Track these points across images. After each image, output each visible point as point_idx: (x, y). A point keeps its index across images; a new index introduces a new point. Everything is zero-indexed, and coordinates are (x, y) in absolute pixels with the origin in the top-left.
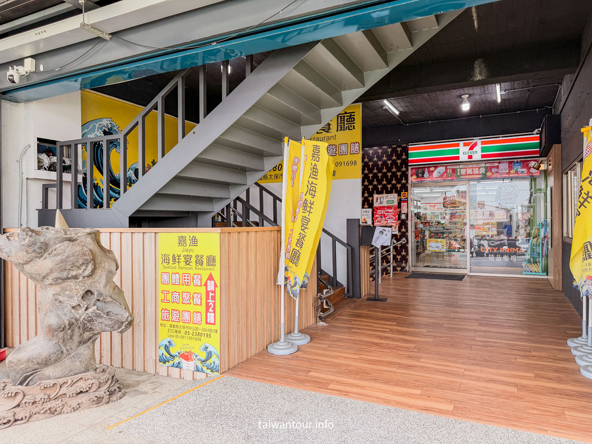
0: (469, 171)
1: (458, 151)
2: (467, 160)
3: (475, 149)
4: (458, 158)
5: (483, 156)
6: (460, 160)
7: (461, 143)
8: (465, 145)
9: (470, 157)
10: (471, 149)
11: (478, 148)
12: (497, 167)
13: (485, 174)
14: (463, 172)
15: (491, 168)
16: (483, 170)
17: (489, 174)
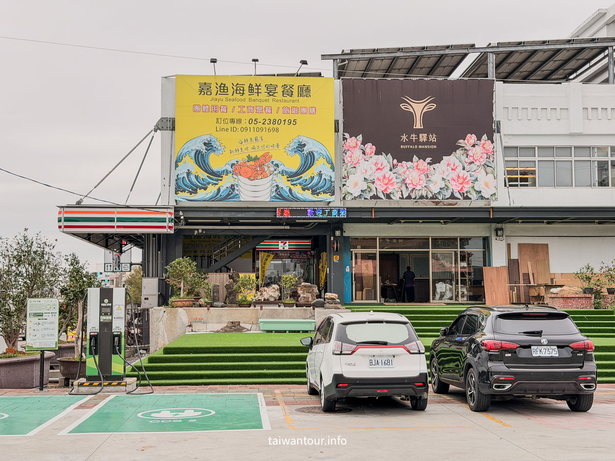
0: (283, 255)
1: (278, 245)
2: (282, 249)
3: (286, 245)
4: (278, 248)
5: (289, 248)
6: (279, 249)
7: (280, 241)
8: (282, 242)
9: (284, 248)
10: (284, 244)
11: (287, 244)
12: (295, 253)
13: (289, 256)
14: (280, 254)
15: (292, 253)
16: (289, 255)
17: (291, 256)
